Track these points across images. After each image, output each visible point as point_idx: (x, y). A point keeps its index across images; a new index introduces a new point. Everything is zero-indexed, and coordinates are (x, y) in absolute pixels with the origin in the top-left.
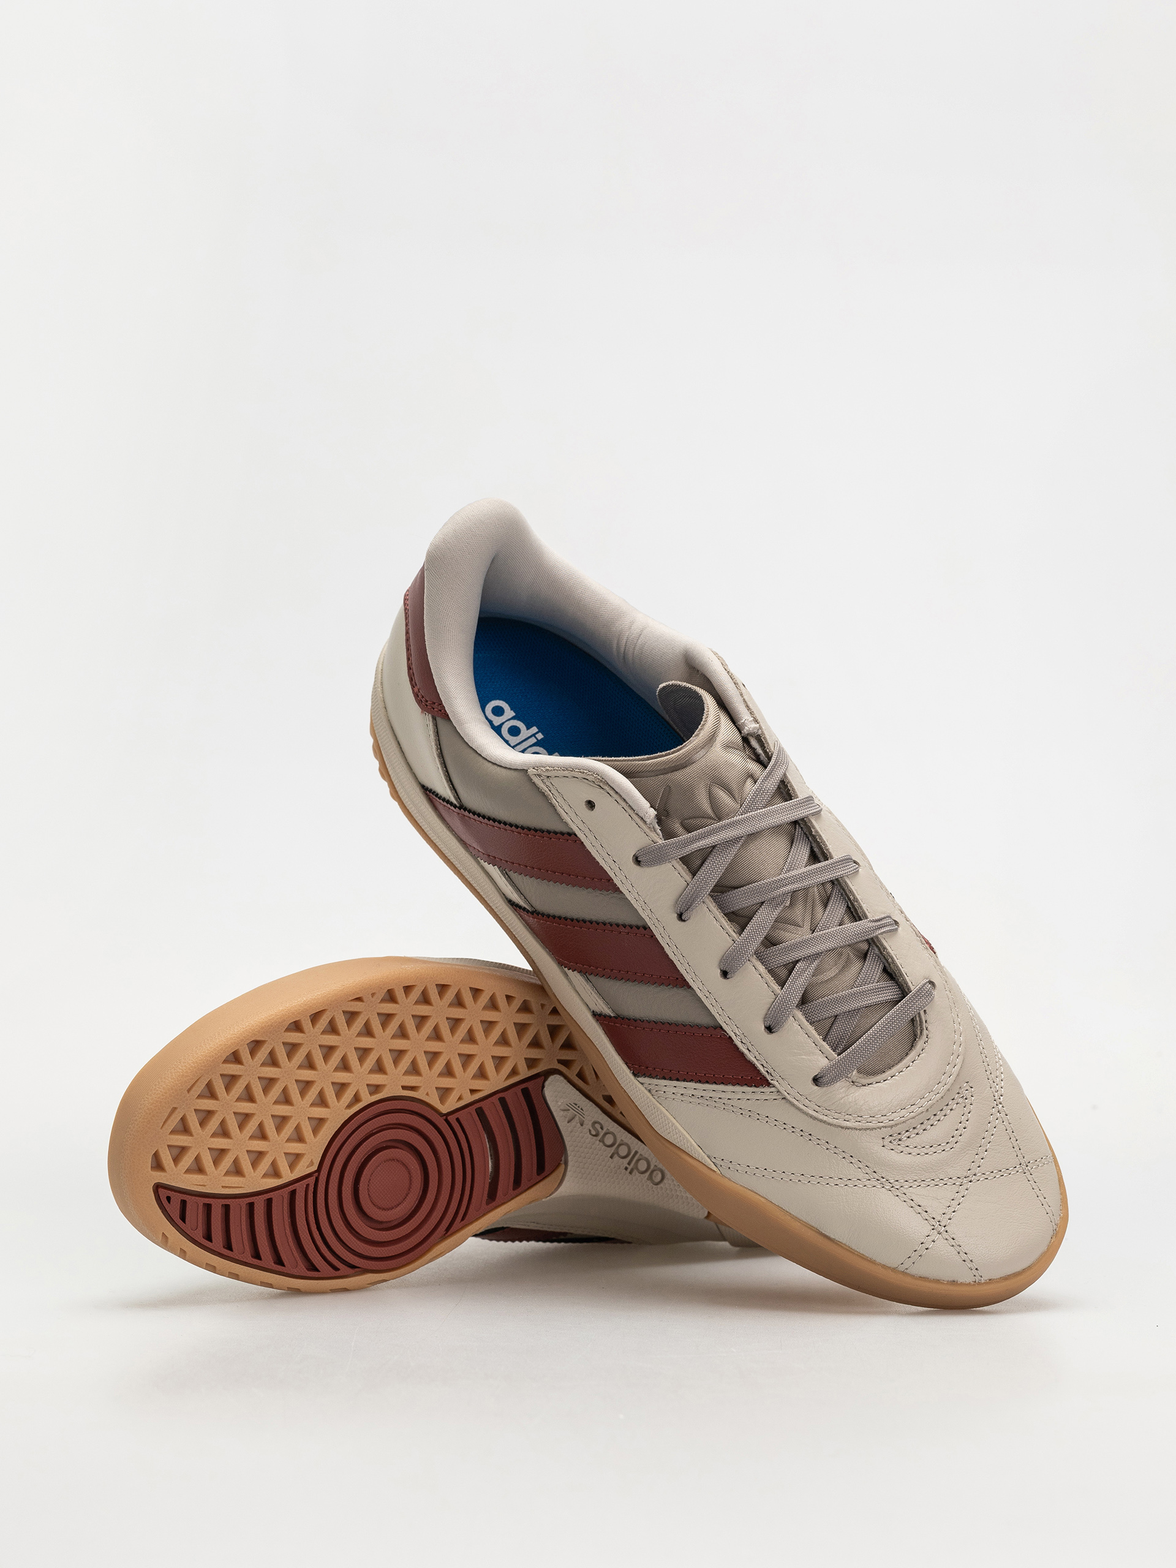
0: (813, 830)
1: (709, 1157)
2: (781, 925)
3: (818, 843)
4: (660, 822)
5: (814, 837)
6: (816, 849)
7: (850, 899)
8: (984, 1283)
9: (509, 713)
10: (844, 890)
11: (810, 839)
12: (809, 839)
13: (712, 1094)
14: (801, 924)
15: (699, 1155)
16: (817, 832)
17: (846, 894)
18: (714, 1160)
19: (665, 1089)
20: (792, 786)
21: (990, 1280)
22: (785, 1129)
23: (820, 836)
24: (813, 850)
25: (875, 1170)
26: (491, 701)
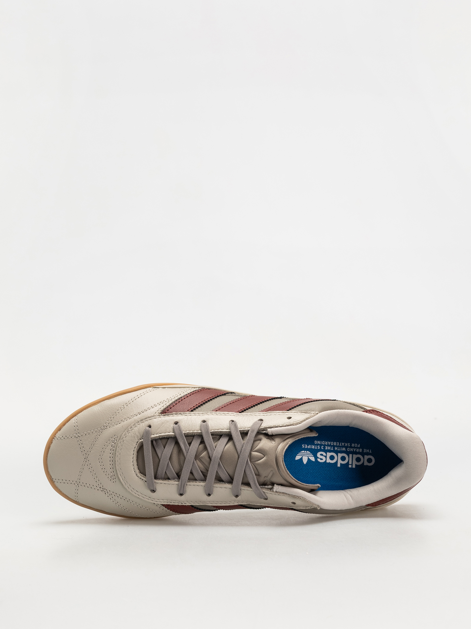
8: (52, 440)
9: (366, 463)
21: (52, 443)
26: (375, 461)
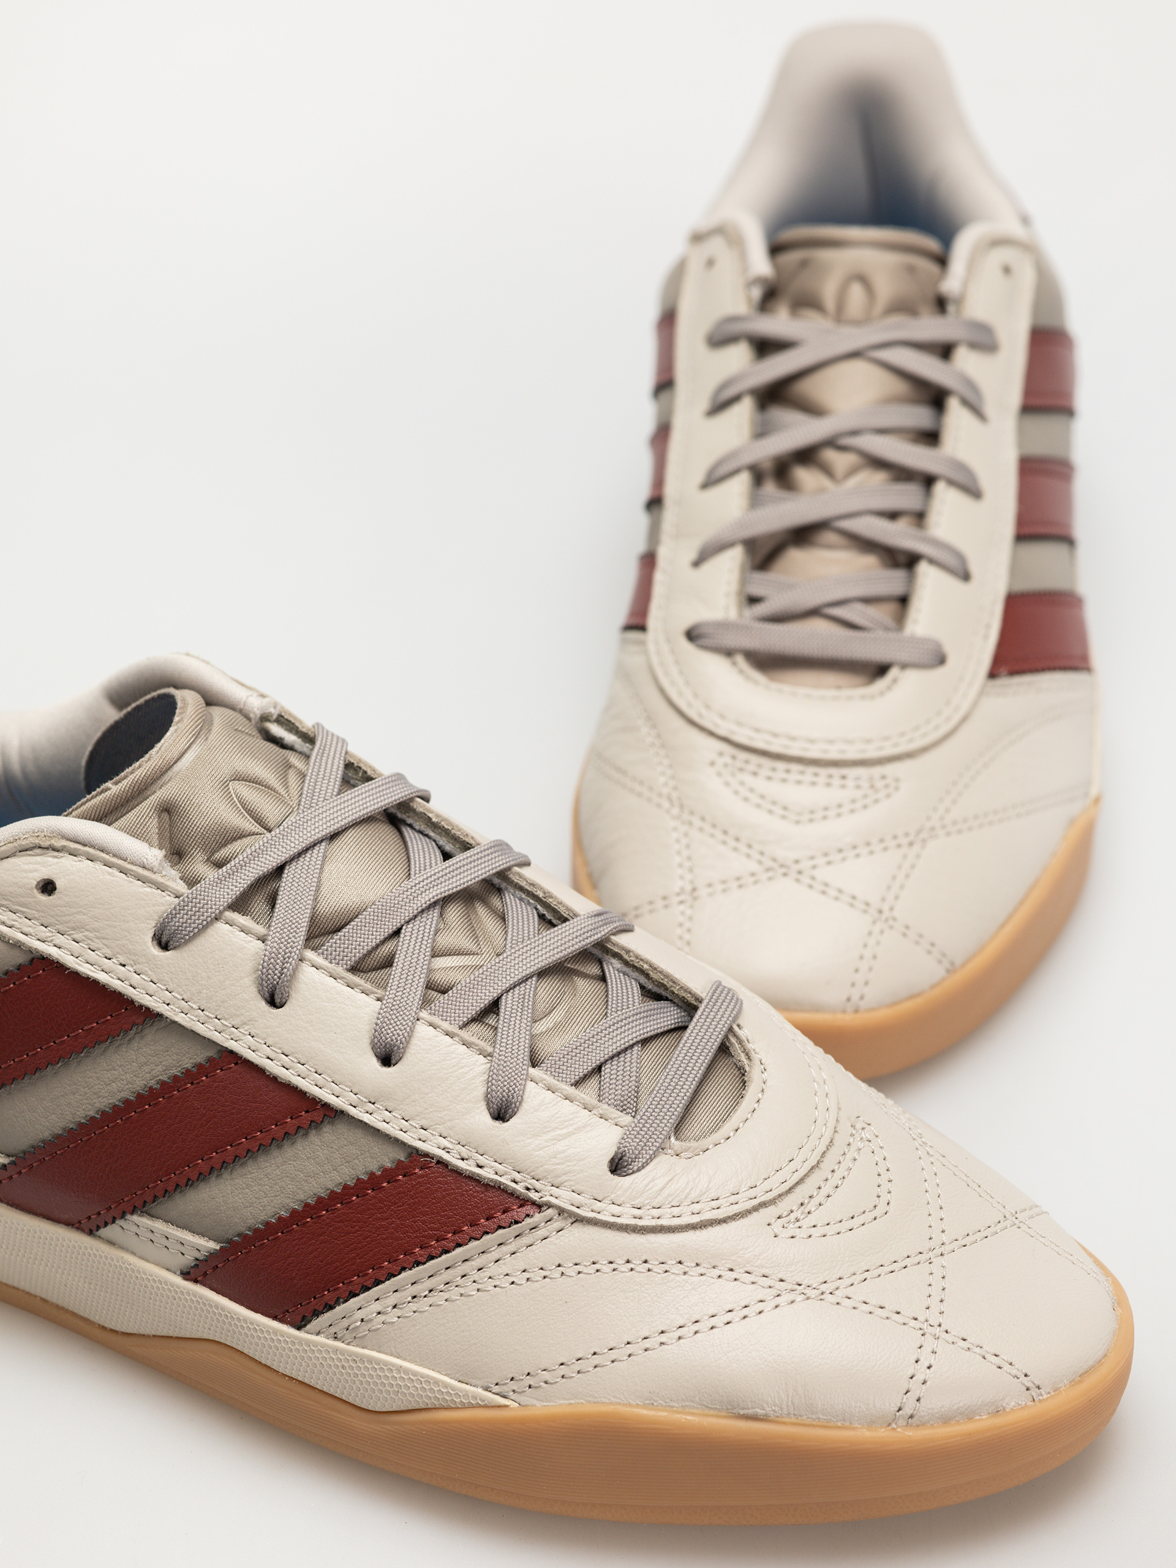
0: (430, 815)
1: (487, 1389)
3: (447, 834)
4: (175, 866)
13: (446, 1276)
15: (466, 1395)
16: (438, 816)
17: (527, 891)
18: (496, 1389)
19: (360, 1315)
20: (366, 764)
22: (598, 1271)
25: (780, 1276)
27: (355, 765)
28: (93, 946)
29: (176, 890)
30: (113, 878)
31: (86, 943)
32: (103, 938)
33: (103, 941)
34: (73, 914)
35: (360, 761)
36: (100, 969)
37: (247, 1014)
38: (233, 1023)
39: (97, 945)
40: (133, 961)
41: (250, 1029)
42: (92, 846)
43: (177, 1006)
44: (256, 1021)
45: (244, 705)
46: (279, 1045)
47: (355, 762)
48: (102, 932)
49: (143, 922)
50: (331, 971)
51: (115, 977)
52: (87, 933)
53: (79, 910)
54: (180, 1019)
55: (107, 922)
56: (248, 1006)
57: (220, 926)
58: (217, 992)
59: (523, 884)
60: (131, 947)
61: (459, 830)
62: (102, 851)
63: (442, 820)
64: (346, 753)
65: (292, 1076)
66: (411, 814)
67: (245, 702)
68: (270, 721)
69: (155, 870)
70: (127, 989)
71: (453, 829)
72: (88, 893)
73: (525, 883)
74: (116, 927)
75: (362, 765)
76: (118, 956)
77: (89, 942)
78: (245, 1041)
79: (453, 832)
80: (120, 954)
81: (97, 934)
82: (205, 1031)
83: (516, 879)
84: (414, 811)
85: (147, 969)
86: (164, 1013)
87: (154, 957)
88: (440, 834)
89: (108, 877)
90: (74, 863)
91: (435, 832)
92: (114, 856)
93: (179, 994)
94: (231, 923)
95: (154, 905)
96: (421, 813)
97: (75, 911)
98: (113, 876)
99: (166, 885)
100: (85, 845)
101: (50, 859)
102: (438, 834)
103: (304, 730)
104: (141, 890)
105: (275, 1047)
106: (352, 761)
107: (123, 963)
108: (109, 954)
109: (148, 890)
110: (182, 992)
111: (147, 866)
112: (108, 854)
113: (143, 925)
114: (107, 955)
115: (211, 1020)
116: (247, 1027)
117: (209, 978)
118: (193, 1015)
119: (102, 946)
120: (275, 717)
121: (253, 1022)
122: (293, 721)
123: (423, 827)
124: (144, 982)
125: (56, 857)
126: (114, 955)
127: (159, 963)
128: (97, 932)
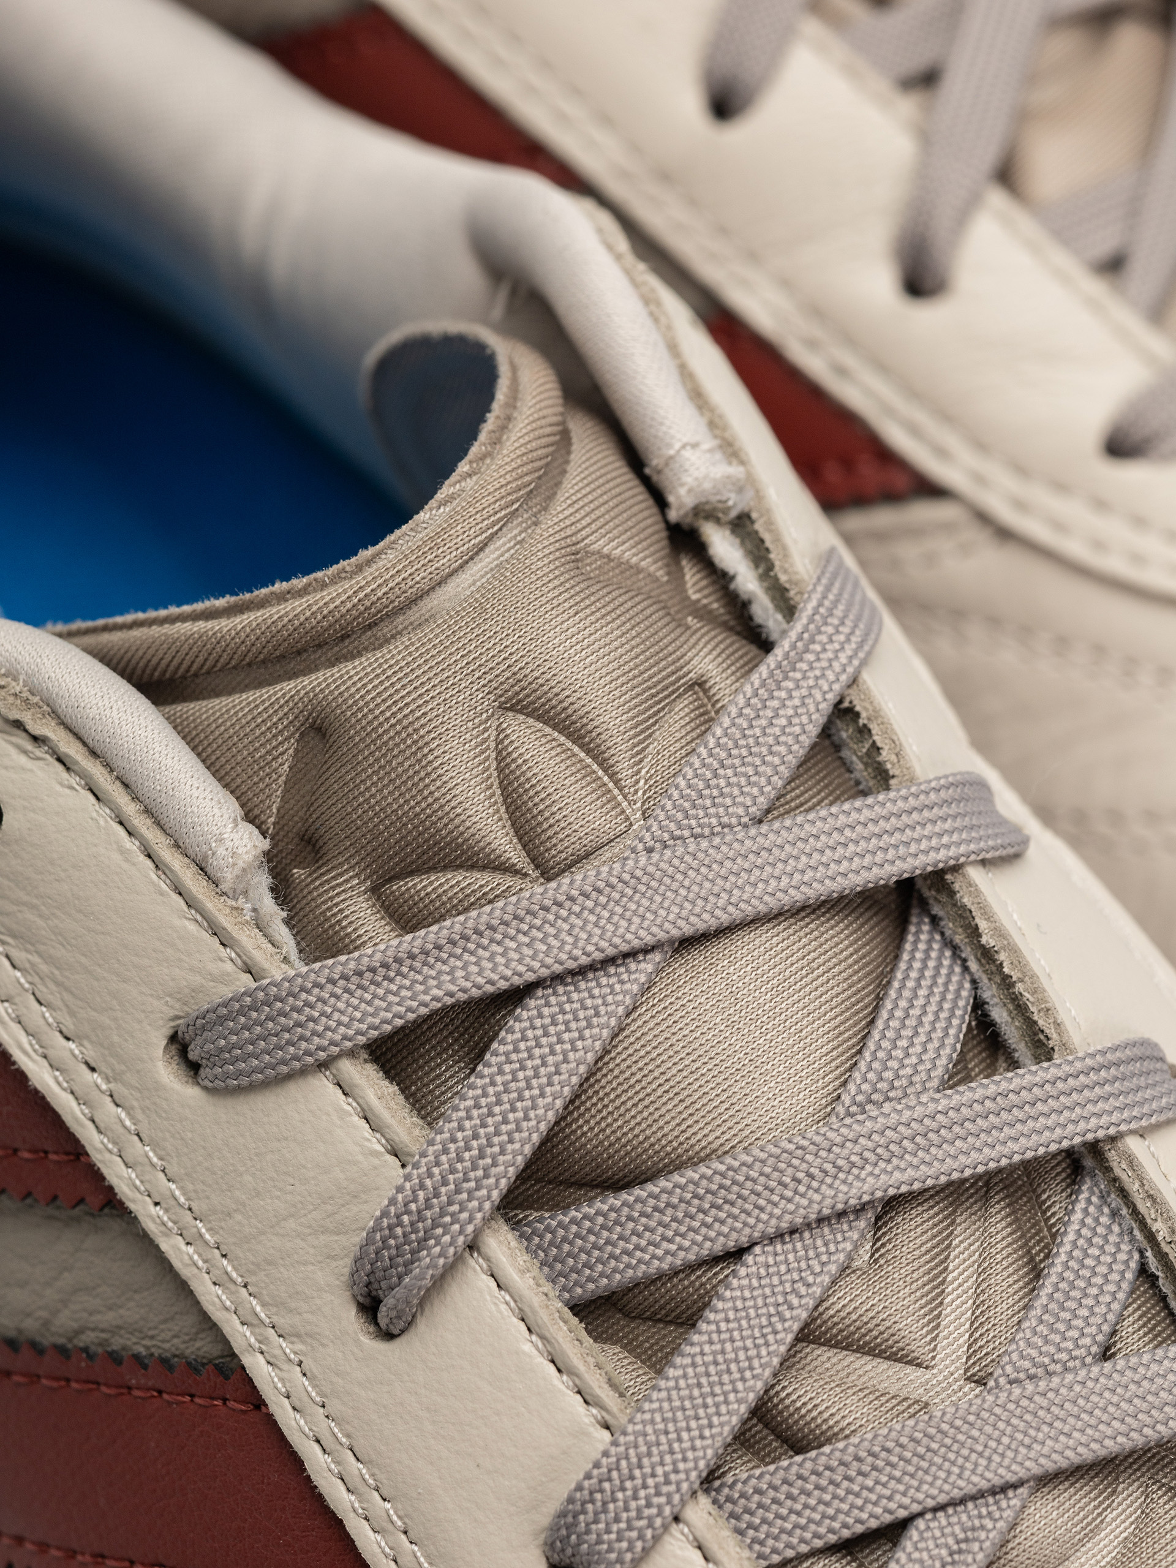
2: (823, 1357)
3: (1006, 983)
4: (282, 891)
5: (987, 955)
6: (999, 1014)
7: (1151, 1237)
10: (1124, 1194)
11: (973, 965)
12: (966, 969)
14: (919, 1348)
16: (999, 932)
17: (1135, 1212)
20: (888, 730)
23: (1014, 950)
24: (986, 1015)
27: (861, 722)
28: (43, 992)
29: (250, 958)
30: (125, 865)
31: (30, 979)
32: (67, 989)
33: (65, 994)
34: (17, 902)
35: (877, 714)
36: (40, 1050)
37: (309, 1317)
38: (275, 1319)
39: (50, 997)
40: (113, 1070)
41: (305, 1354)
42: (109, 767)
43: (174, 1217)
44: (323, 1345)
45: (667, 464)
46: (350, 1429)
47: (864, 715)
48: (67, 974)
49: (159, 998)
50: (526, 1309)
51: (65, 1085)
52: (36, 959)
53: (35, 901)
54: (174, 1248)
55: (83, 960)
56: (318, 1302)
57: (322, 1086)
58: (264, 1233)
59: (1133, 1187)
60: (116, 1039)
61: (1034, 992)
62: (126, 786)
63: (1004, 948)
64: (854, 681)
65: (352, 1515)
66: (943, 898)
67: (671, 458)
68: (718, 521)
69: (225, 886)
70: (82, 1125)
71: (1021, 980)
72: (63, 875)
73: (1137, 1186)
74: (97, 980)
75: (875, 729)
76: (86, 1043)
77: (36, 980)
78: (285, 1375)
79: (1020, 987)
80: (91, 1042)
81: (56, 972)
82: (214, 1304)
83: (1120, 1169)
84: (952, 893)
85: (135, 1104)
86: (140, 1218)
87: (158, 1087)
88: (990, 975)
89: (116, 857)
90: (58, 788)
91: (981, 965)
92: (148, 811)
93: (184, 1194)
94: (347, 1090)
95: (192, 970)
96: (964, 906)
97: (26, 898)
98: (127, 860)
99: (232, 938)
100: (94, 753)
101: (13, 751)
102: (985, 972)
103: (783, 578)
104: (178, 922)
105: (338, 1424)
106: (858, 708)
107: (93, 1064)
108: (69, 1026)
109: (192, 927)
110: (193, 1195)
111: (209, 870)
112: (135, 798)
113: (156, 1003)
114: (64, 1030)
115: (232, 1287)
116: (299, 1347)
117: (258, 1194)
118: (200, 1255)
119: (59, 1003)
120: (733, 514)
121: (315, 1344)
122: (768, 544)
123: (959, 938)
124: (121, 1130)
125: (25, 752)
126: (79, 1037)
127: (164, 1105)
128: (58, 968)
